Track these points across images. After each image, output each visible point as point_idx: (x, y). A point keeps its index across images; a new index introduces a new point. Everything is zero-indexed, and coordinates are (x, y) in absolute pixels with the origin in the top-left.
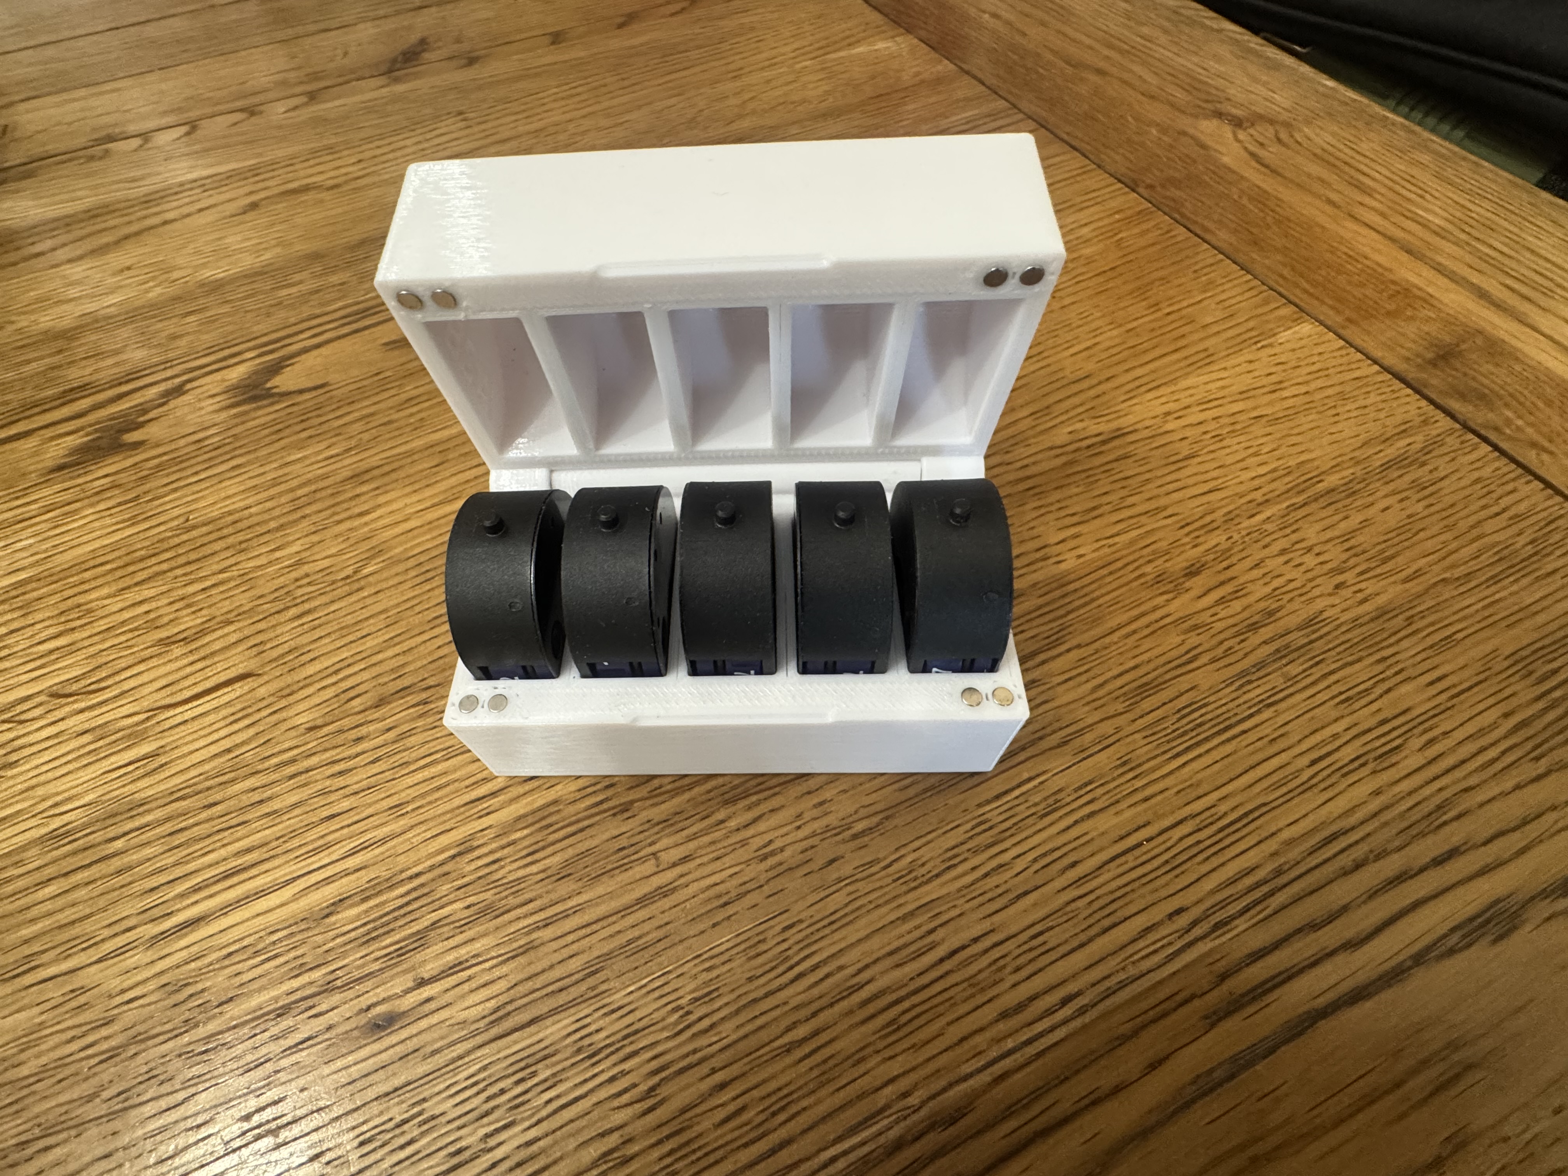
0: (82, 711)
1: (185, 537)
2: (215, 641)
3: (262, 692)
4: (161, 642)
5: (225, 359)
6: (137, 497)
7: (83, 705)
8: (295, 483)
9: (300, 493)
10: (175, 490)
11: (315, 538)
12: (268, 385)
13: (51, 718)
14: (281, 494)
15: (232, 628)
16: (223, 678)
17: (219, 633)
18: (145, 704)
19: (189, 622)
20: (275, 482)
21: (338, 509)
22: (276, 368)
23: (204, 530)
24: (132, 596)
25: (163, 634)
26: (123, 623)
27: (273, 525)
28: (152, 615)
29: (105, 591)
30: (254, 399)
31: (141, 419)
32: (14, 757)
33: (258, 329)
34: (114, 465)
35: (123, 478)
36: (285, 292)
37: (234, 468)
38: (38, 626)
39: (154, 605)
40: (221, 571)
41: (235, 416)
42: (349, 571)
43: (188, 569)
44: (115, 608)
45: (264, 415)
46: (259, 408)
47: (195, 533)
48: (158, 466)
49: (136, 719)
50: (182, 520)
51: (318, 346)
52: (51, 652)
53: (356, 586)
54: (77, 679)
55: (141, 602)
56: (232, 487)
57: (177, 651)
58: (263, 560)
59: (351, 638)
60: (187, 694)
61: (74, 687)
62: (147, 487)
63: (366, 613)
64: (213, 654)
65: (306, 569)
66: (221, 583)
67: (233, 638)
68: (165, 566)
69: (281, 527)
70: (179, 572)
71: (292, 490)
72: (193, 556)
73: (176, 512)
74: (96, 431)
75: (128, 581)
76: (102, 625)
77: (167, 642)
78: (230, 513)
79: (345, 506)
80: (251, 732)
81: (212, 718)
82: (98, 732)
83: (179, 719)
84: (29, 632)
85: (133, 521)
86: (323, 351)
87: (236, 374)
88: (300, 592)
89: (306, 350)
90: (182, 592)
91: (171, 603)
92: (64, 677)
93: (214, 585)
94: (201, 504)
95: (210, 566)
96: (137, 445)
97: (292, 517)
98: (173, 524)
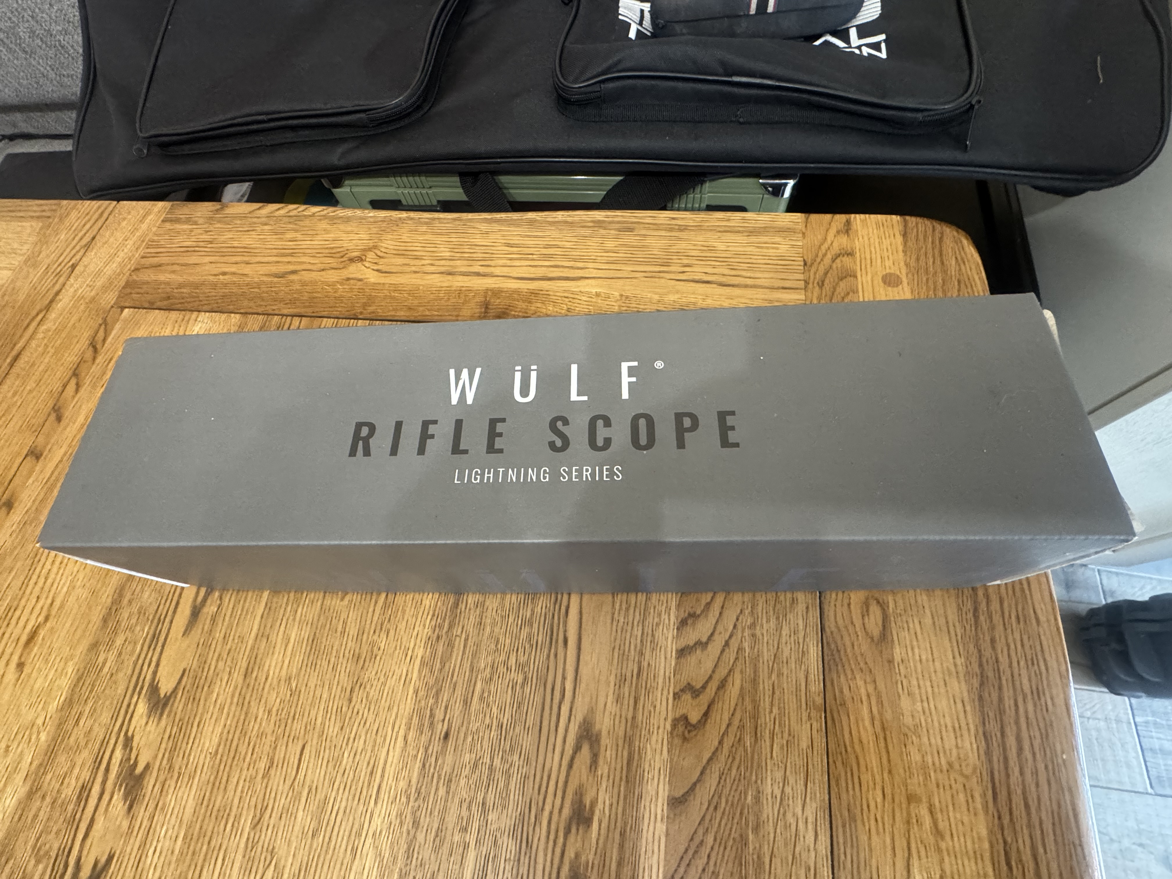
0: (270, 817)
1: (219, 756)
2: (280, 754)
3: (315, 742)
4: (263, 777)
5: (127, 712)
6: (179, 774)
7: (268, 815)
8: (229, 700)
9: (235, 700)
10: (189, 755)
11: (263, 701)
12: (162, 696)
13: (264, 829)
14: (229, 709)
15: (278, 748)
16: (297, 756)
17: (277, 752)
18: (286, 789)
19: (262, 765)
20: (221, 709)
21: (256, 688)
22: (154, 689)
23: (222, 747)
24: (231, 787)
25: (260, 776)
26: (242, 792)
27: (242, 717)
28: (248, 780)
29: (219, 798)
30: (165, 705)
31: (132, 762)
32: (271, 847)
33: (121, 690)
34: (150, 782)
35: (162, 778)
36: (106, 669)
37: (198, 726)
38: (216, 829)
39: (243, 777)
40: (249, 745)
41: (168, 716)
42: (289, 693)
43: (237, 758)
44: (233, 793)
45: (178, 705)
46: (173, 705)
47: (220, 751)
48: (168, 760)
49: (290, 794)
50: (209, 756)
51: (158, 665)
52: (233, 826)
53: (297, 693)
54: (254, 817)
55: (238, 783)
56: (208, 729)
57: (272, 772)
58: (257, 726)
59: (318, 701)
60: (294, 773)
61: (257, 818)
62: (177, 767)
63: (312, 694)
64: (284, 757)
65: (274, 710)
66: (254, 746)
67: (284, 748)
68: (227, 769)
69: (246, 714)
70: (235, 763)
71: (231, 703)
72: (232, 754)
73: (202, 756)
74: (121, 785)
75: (222, 786)
76: (236, 801)
77: (266, 775)
78: (222, 733)
79: (257, 684)
80: (327, 751)
81: (311, 765)
82: (285, 811)
83: (302, 778)
84: (215, 835)
85: (191, 777)
86: (163, 663)
87: (142, 708)
88: (283, 715)
89: (155, 673)
90: (246, 764)
91: (248, 769)
92: (250, 821)
93: (253, 750)
94: (207, 745)
95: (242, 749)
96: (147, 767)
97: (245, 709)
98: (208, 759)
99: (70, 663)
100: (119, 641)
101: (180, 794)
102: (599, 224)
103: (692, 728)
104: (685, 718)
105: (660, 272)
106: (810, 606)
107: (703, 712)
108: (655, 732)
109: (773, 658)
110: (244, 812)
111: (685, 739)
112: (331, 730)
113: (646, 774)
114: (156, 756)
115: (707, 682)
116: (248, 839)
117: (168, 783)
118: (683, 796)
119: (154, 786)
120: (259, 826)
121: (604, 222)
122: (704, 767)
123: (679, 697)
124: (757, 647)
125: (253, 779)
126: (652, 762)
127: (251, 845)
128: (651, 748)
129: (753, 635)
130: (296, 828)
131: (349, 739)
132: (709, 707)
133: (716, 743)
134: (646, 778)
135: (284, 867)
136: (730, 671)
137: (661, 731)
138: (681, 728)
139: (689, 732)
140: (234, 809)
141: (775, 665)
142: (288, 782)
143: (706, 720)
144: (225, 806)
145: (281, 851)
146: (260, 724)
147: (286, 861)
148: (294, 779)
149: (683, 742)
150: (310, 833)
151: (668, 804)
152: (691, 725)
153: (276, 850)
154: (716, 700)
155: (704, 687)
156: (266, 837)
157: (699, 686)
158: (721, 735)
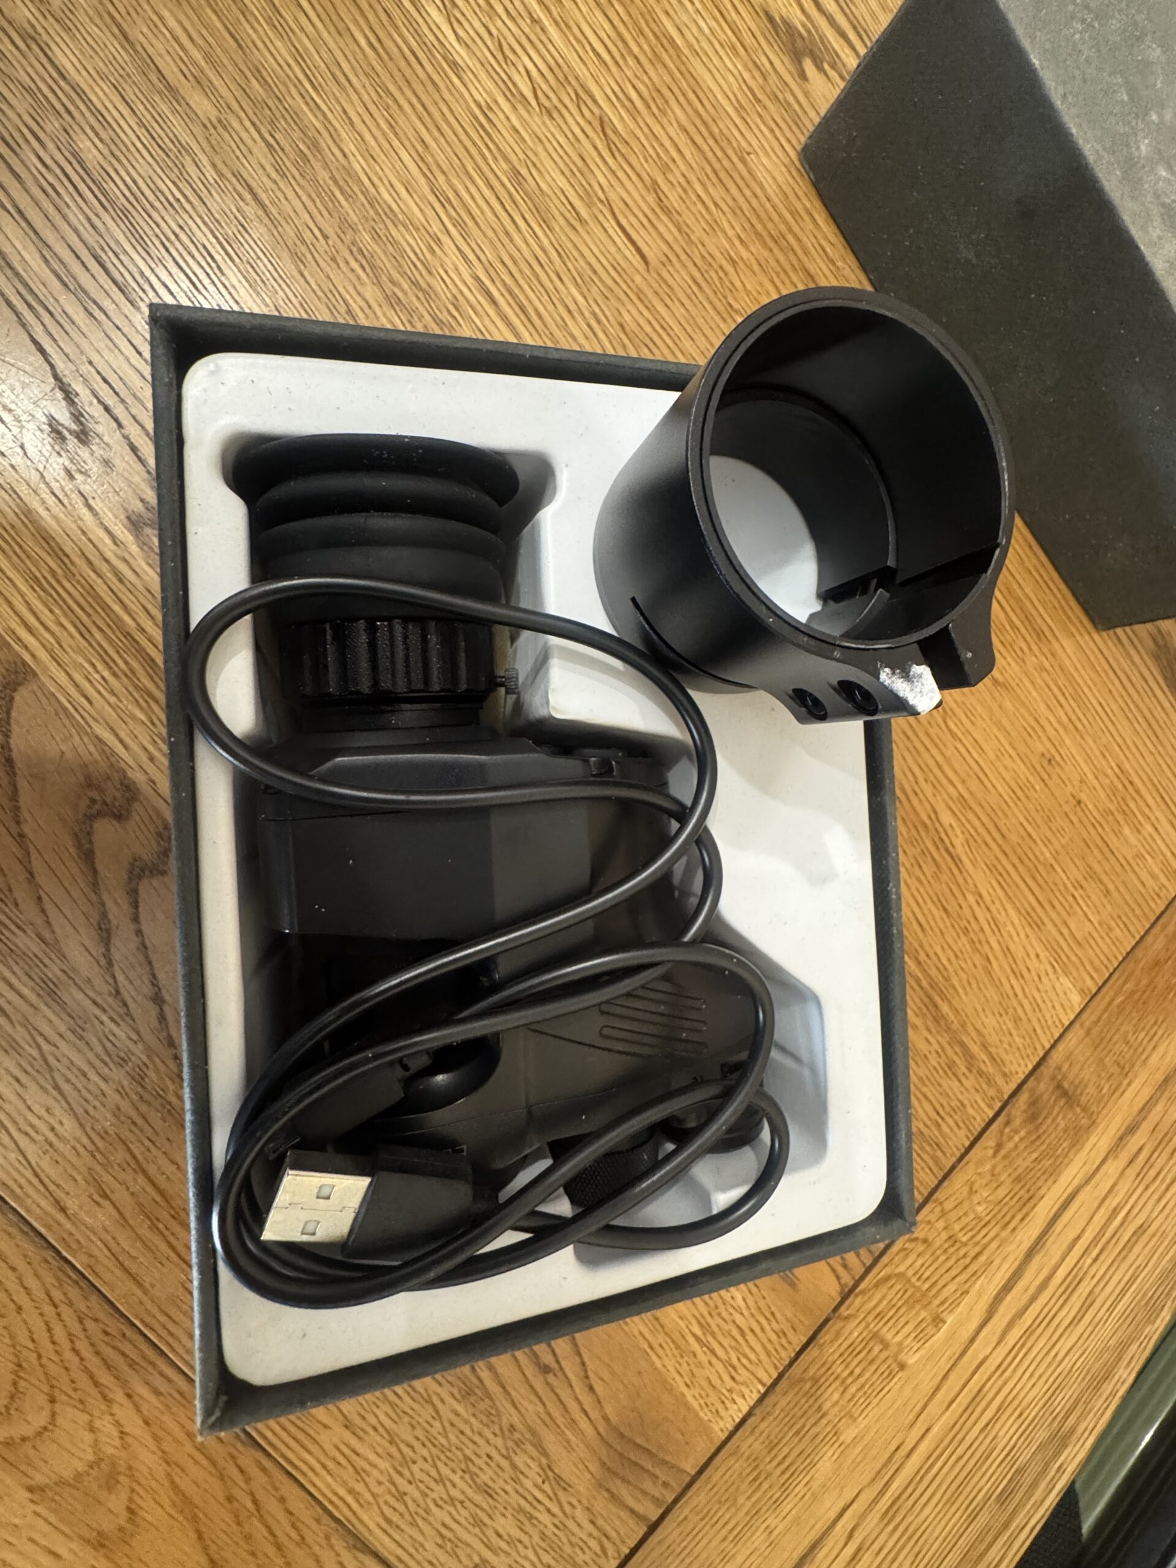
0: (596, 148)
1: (735, 159)
2: (665, 226)
3: (638, 279)
4: (655, 182)
6: (759, 101)
7: (600, 146)
8: (796, 229)
9: (790, 238)
10: (772, 131)
11: (756, 268)
13: (587, 128)
14: (785, 222)
15: (677, 234)
16: (640, 244)
17: (670, 225)
18: (612, 196)
19: (673, 198)
21: (782, 275)
23: (745, 173)
24: (682, 140)
25: (660, 180)
26: (662, 145)
27: (759, 227)
28: (672, 165)
29: (681, 116)
31: (826, 66)
32: (555, 115)
34: (782, 64)
35: (773, 78)
38: (645, 78)
39: (680, 162)
40: (716, 205)
42: (736, 306)
43: (712, 176)
44: (672, 134)
47: (740, 166)
48: (789, 104)
49: (600, 193)
50: (749, 149)
52: (630, 99)
53: (725, 315)
54: (615, 131)
55: (679, 151)
57: (651, 199)
58: (731, 233)
59: (689, 329)
60: (624, 223)
61: (609, 132)
62: (768, 103)
63: (708, 332)
64: (656, 228)
65: (730, 269)
66: (707, 208)
67: (670, 239)
68: (710, 155)
69: (759, 235)
70: (708, 169)
71: (791, 230)
72: (723, 175)
73: (754, 142)
74: (809, 32)
75: (693, 131)
76: (657, 129)
77: (655, 187)
78: (762, 187)
79: (787, 281)
80: (609, 282)
81: (612, 249)
82: (584, 169)
83: (606, 225)
84: (640, 73)
85: (740, 109)
88: (714, 275)
90: (693, 179)
91: (684, 176)
92: (615, 122)
93: (703, 203)
94: (765, 160)
95: (717, 193)
96: (803, 76)
97: (768, 240)
98: (744, 144)
101: (731, 79)
102: (1061, 1440)
103: (94, 811)
104: (119, 817)
105: (887, 1485)
106: (60, 1217)
107: (99, 855)
108: (151, 748)
109: (51, 1060)
110: (632, 125)
111: (89, 784)
112: (634, 312)
113: (106, 674)
114: (806, 94)
115: (135, 905)
116: (595, 101)
117: (761, 81)
118: (12, 699)
119: (771, 63)
120: (596, 124)
121: (1057, 1454)
122: (15, 774)
123: (159, 835)
124: (99, 1049)
125: (665, 169)
126: (112, 700)
127: (582, 97)
128: (134, 717)
129: (122, 1062)
130: (548, 163)
131: (599, 321)
132: (95, 872)
133: (26, 829)
134: (100, 666)
135: (515, 108)
136: (110, 964)
137: (144, 758)
138: (112, 792)
139: (93, 801)
140: (650, 120)
141: (35, 1053)
142: (618, 206)
143: (79, 846)
144: (665, 114)
145: (537, 122)
146: (729, 240)
147: (520, 117)
148: (613, 214)
149: (88, 777)
150: (524, 171)
151: (24, 664)
152: (100, 814)
153: (546, 119)
154: (93, 897)
155: (133, 896)
156: (574, 121)
157: (144, 889)
158: (32, 849)
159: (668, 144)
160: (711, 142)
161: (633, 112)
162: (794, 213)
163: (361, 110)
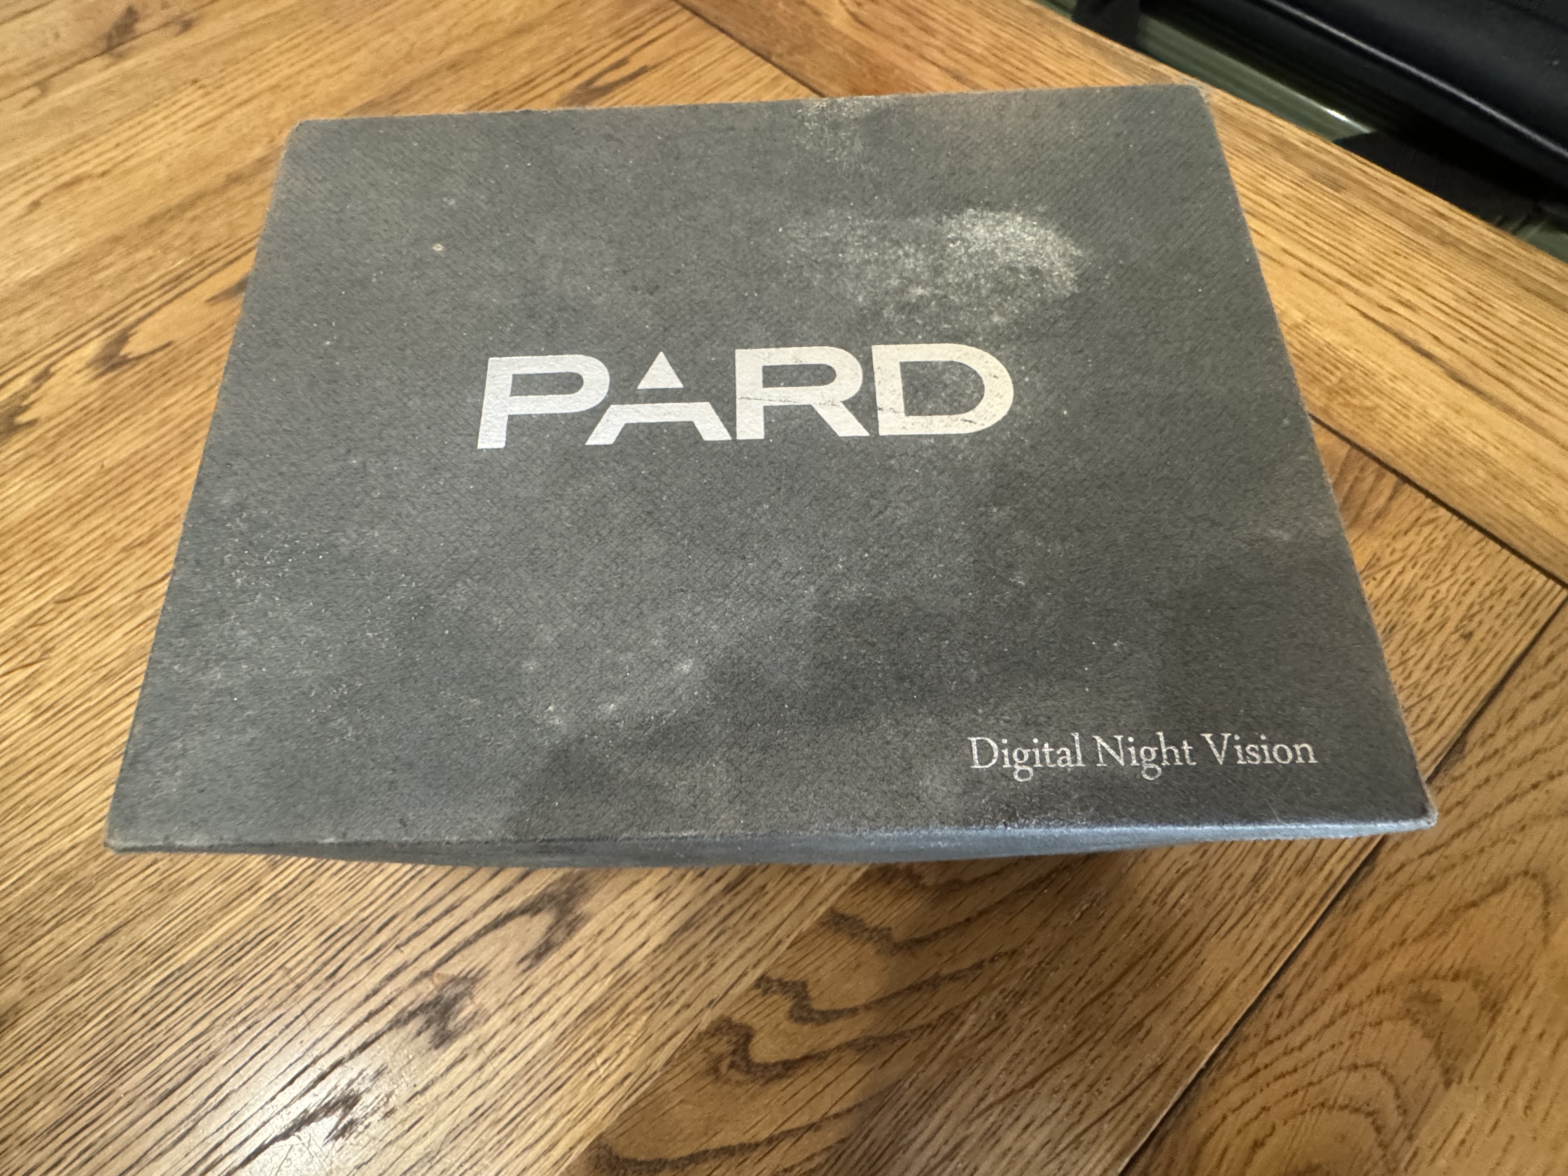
0: (86, 605)
1: (107, 478)
4: (124, 549)
5: (73, 341)
6: (53, 461)
7: (85, 602)
9: (186, 425)
10: (82, 448)
12: (122, 353)
13: (65, 615)
14: (170, 431)
18: (133, 588)
19: (137, 532)
22: (123, 338)
23: (121, 469)
24: (85, 527)
25: (124, 543)
26: (88, 545)
27: (173, 453)
28: (108, 535)
29: (61, 529)
30: (116, 366)
31: (25, 403)
32: (50, 645)
33: (92, 311)
34: (21, 441)
35: (32, 449)
36: (102, 275)
37: (122, 422)
38: (21, 565)
39: (106, 528)
40: (149, 493)
41: (108, 382)
43: (119, 499)
44: (76, 537)
45: (128, 377)
46: (122, 373)
47: (114, 473)
48: (58, 434)
49: (131, 599)
50: (98, 468)
51: (151, 314)
52: (41, 577)
54: (71, 588)
55: (96, 528)
56: (127, 434)
57: (140, 552)
58: (178, 478)
61: (72, 594)
62: (58, 451)
66: (152, 501)
68: (102, 501)
69: (181, 454)
70: (115, 502)
71: (178, 426)
72: (120, 489)
73: (92, 462)
75: (77, 517)
76: (71, 550)
78: (136, 453)
82: (106, 615)
84: (18, 568)
85: (58, 477)
86: (159, 316)
87: (91, 350)
89: (141, 320)
90: (122, 516)
91: (119, 523)
92: (60, 589)
93: (147, 504)
94: (109, 452)
95: (137, 493)
96: (31, 423)
97: (185, 445)
98: (94, 471)
99: (78, 241)
100: (141, 255)
101: (30, 486)
103: (743, 1064)
104: (746, 1036)
105: (1338, 282)
106: (1165, 1071)
107: (788, 1056)
108: (676, 1007)
109: (1003, 1092)
110: (66, 573)
111: (714, 1070)
113: (599, 1060)
114: (49, 419)
115: (839, 1014)
116: (40, 609)
117: (34, 460)
118: (626, 1160)
119: (18, 451)
120: (64, 605)
122: (706, 1152)
123: (765, 992)
124: (989, 1042)
125: (113, 540)
126: (626, 1051)
127: (36, 621)
128: (645, 1027)
129: (1002, 1016)
130: (97, 650)
132: (806, 1058)
133: (764, 1135)
134: (592, 1067)
135: (40, 684)
136: (901, 1035)
137: (687, 1014)
138: (722, 1046)
139: (732, 1065)
140: (62, 558)
141: (997, 1110)
142: (145, 581)
143: (779, 1076)
144: (58, 544)
145: (57, 660)
146: (183, 480)
147: (49, 679)
148: (152, 585)
149: (707, 1073)
150: (104, 672)
151: (589, 1148)
152: (746, 1058)
153: (52, 654)
154: (831, 1058)
155: (827, 1016)
156: (57, 627)
157: (819, 1005)
158: (785, 1128)
159: (88, 539)
160: (90, 500)
161: (55, 572)
162: (163, 423)
163: (29, 834)
